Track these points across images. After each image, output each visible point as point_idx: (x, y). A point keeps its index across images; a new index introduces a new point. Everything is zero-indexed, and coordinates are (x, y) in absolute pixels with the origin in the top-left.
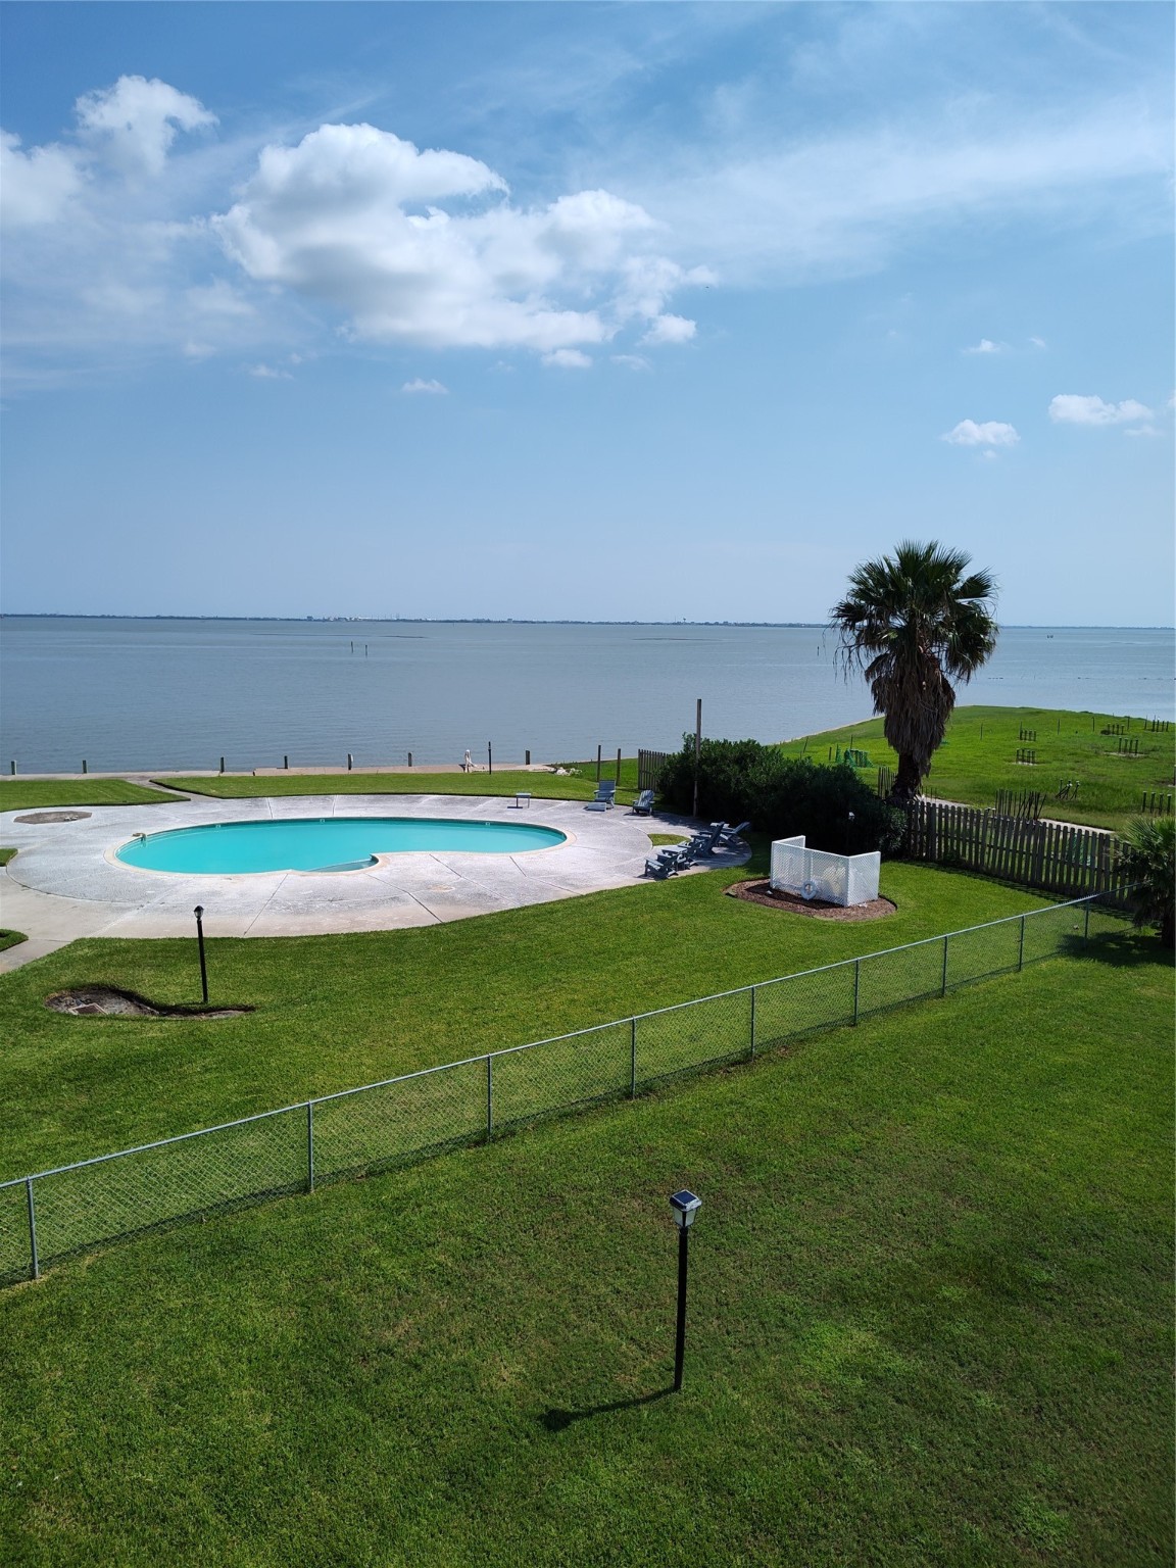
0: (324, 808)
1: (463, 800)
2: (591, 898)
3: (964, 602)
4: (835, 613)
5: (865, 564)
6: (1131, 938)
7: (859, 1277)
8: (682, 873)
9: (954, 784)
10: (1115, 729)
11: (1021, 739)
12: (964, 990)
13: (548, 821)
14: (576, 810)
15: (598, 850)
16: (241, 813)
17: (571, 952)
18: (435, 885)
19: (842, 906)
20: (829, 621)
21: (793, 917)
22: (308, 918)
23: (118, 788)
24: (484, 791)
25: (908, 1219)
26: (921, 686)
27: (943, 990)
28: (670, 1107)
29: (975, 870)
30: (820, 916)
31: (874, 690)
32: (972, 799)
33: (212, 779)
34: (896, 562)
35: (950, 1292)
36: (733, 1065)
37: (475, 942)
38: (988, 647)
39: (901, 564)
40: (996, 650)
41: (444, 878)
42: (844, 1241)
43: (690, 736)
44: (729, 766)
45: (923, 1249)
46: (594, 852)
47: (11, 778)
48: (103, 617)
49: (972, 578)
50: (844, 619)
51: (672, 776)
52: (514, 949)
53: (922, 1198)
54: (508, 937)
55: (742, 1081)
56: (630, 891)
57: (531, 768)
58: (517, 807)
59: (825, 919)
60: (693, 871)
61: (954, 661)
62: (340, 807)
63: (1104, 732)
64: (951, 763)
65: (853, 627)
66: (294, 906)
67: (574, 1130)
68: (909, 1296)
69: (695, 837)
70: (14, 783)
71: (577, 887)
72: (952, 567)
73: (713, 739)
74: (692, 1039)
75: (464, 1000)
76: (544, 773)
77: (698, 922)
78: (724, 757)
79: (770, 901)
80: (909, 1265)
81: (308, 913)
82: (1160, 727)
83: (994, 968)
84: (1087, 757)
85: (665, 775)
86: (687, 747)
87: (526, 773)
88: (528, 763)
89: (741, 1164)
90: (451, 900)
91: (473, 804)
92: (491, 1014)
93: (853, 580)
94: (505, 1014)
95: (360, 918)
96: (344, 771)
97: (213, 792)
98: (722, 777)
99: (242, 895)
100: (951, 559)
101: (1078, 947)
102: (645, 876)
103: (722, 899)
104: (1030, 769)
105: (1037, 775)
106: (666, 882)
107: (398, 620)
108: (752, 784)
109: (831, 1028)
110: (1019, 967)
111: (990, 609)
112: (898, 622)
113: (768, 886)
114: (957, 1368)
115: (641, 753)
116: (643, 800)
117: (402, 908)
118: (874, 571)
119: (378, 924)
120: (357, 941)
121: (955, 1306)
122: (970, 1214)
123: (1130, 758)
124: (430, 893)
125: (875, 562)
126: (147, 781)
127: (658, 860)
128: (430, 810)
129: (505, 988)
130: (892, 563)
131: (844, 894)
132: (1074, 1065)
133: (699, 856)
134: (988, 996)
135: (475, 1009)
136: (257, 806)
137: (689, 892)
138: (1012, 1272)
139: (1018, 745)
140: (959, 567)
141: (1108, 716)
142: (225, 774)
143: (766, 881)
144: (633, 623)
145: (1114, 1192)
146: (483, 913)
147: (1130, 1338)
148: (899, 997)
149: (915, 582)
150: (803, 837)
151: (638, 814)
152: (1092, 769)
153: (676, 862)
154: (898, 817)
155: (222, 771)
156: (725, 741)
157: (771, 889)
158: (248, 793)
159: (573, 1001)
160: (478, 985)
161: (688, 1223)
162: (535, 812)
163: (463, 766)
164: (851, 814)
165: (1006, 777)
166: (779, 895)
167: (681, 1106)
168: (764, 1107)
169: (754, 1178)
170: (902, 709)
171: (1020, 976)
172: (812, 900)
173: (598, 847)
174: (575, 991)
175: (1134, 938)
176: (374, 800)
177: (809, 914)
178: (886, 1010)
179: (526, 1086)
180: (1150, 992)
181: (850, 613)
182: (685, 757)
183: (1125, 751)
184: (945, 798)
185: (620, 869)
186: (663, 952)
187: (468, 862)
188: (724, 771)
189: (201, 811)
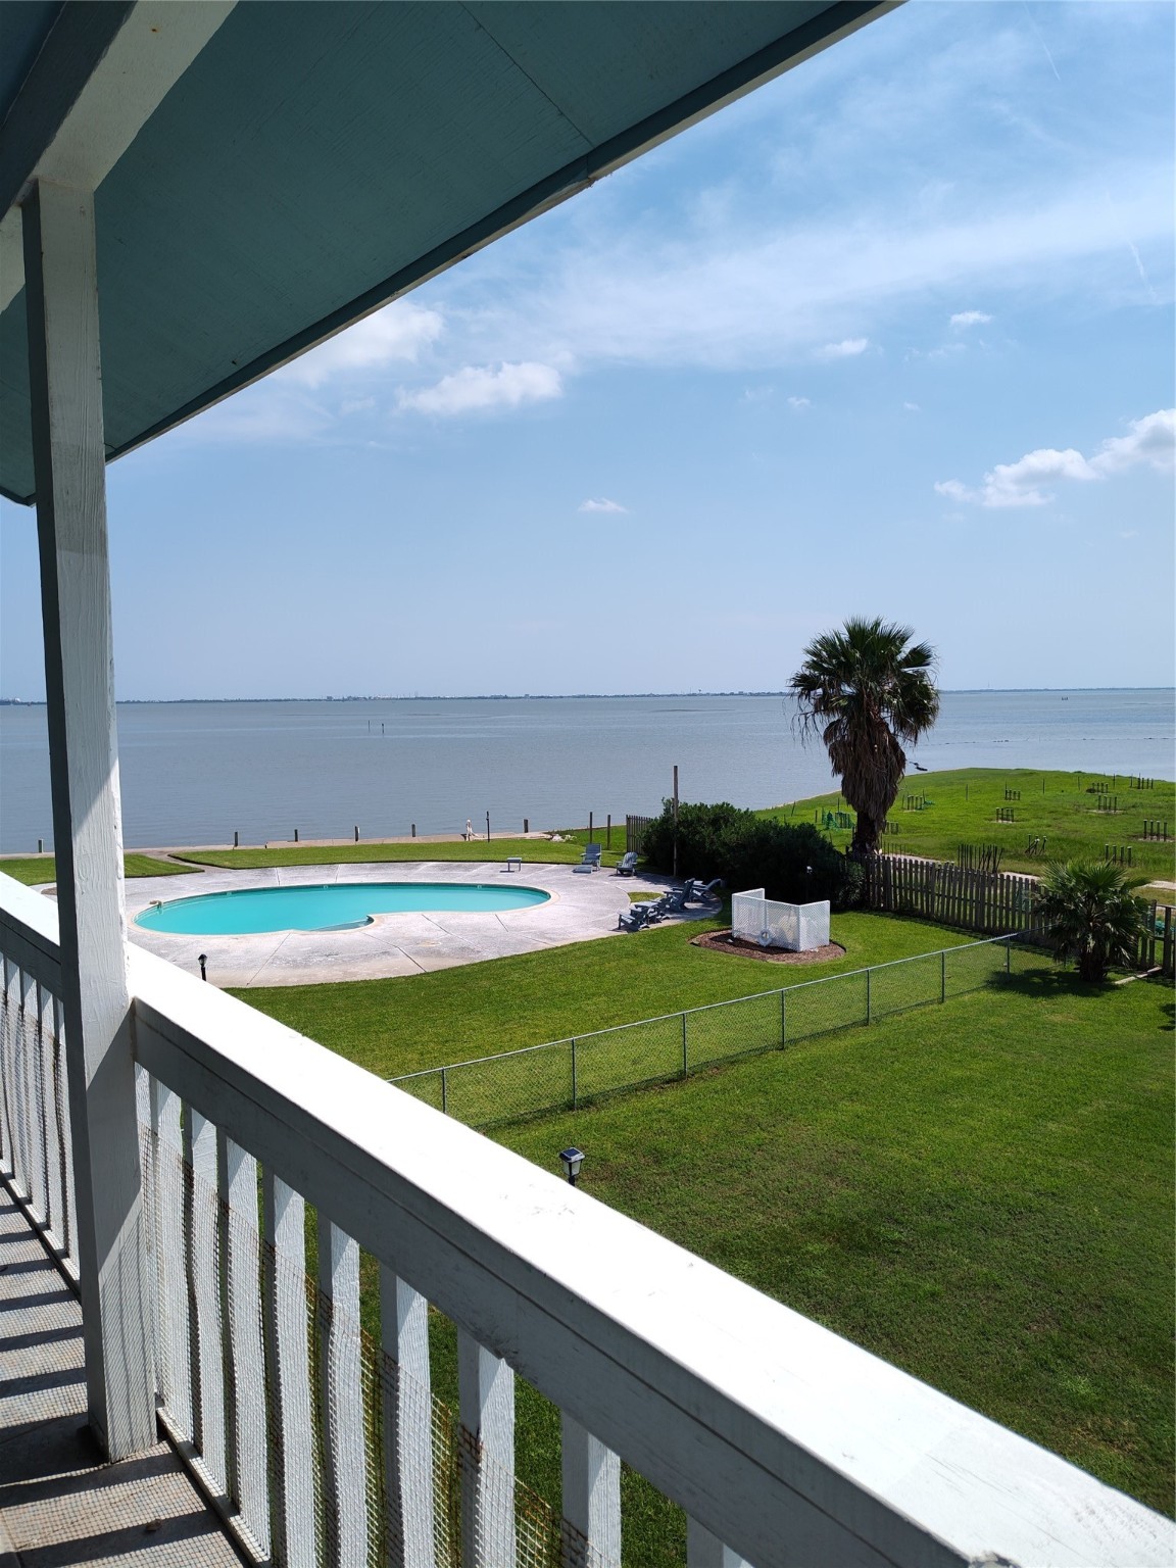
0: (328, 876)
1: (458, 866)
2: (564, 949)
3: (909, 671)
4: (792, 683)
5: (819, 638)
6: (1055, 974)
7: (739, 1238)
8: (653, 926)
9: (930, 842)
10: (1100, 788)
11: (1006, 798)
12: (889, 1020)
13: (536, 884)
14: (566, 872)
15: (578, 907)
16: (250, 881)
17: (540, 995)
18: (424, 940)
19: (795, 952)
20: (787, 690)
21: (748, 961)
22: (306, 970)
23: (138, 863)
24: (481, 857)
25: (791, 1195)
26: (873, 749)
27: (868, 1019)
28: (604, 1116)
29: (926, 917)
30: (772, 960)
31: (831, 753)
32: (944, 856)
33: (226, 852)
34: (845, 636)
35: (814, 1248)
36: (668, 1083)
37: (454, 987)
38: (934, 710)
39: (850, 637)
40: (940, 713)
41: (432, 935)
42: (734, 1212)
43: (668, 801)
44: (703, 827)
45: (799, 1217)
46: (574, 909)
47: (38, 856)
48: (128, 702)
49: (915, 649)
50: (800, 689)
51: (654, 838)
52: (489, 994)
53: (807, 1180)
54: (485, 983)
55: (672, 1096)
56: (603, 942)
57: (528, 836)
58: (509, 871)
59: (776, 963)
60: (665, 923)
61: (901, 724)
62: (343, 874)
63: (1090, 791)
64: (933, 822)
65: (808, 695)
66: (294, 961)
67: (519, 1135)
68: (778, 1250)
69: (668, 893)
70: (41, 860)
71: (554, 940)
72: (897, 639)
73: (691, 803)
74: (634, 1062)
75: (437, 1035)
76: (540, 840)
77: (660, 968)
78: (699, 819)
79: (732, 949)
80: (784, 1229)
81: (306, 966)
82: (1145, 785)
83: (920, 1000)
84: (1066, 814)
85: (648, 837)
86: (667, 811)
87: (523, 840)
88: (526, 831)
89: (658, 1157)
90: (438, 954)
91: (467, 869)
92: (459, 1046)
93: (808, 652)
94: (472, 1045)
95: (353, 970)
96: (352, 842)
97: (227, 863)
98: (697, 837)
99: (247, 952)
100: (893, 633)
101: (1004, 982)
102: (620, 928)
103: (687, 947)
104: (1008, 827)
105: (1013, 832)
106: (636, 934)
107: (416, 698)
108: (725, 844)
109: (763, 1051)
110: (942, 1000)
111: (932, 677)
112: (848, 689)
113: (730, 936)
114: (806, 1300)
115: (628, 819)
116: (627, 862)
117: (391, 961)
118: (828, 645)
119: (368, 974)
120: (348, 989)
121: (814, 1258)
122: (846, 1192)
123: (1108, 814)
124: (418, 947)
125: (829, 634)
126: (166, 856)
127: (631, 915)
128: (426, 876)
129: (475, 1024)
130: (842, 636)
131: (797, 940)
132: (969, 1078)
133: (671, 911)
134: (909, 1024)
135: (447, 1041)
136: (267, 875)
137: (656, 942)
138: (869, 1233)
139: (1002, 804)
140: (904, 639)
141: (1099, 775)
142: (238, 848)
143: (729, 931)
144: (648, 696)
145: (974, 1174)
146: (464, 963)
147: (954, 1278)
148: (829, 1026)
149: (862, 655)
150: (763, 890)
151: (622, 875)
152: (1067, 825)
153: (647, 916)
154: (857, 871)
155: (236, 845)
156: (702, 805)
157: (732, 938)
158: (259, 864)
159: (535, 1033)
160: (452, 1022)
161: (574, 1173)
162: (525, 876)
163: (464, 836)
164: (809, 868)
165: (984, 835)
166: (740, 943)
167: (615, 1115)
168: (688, 1114)
169: (666, 1168)
170: (856, 771)
171: (942, 1007)
172: (768, 947)
173: (580, 905)
174: (537, 1026)
175: (1059, 974)
176: (376, 868)
177: (763, 958)
178: (815, 1037)
179: (481, 1100)
180: (1057, 1018)
181: (805, 683)
182: (666, 820)
183: (1105, 808)
184: (919, 855)
185: (596, 924)
186: (623, 992)
187: (457, 920)
188: (700, 833)
189: (214, 880)
